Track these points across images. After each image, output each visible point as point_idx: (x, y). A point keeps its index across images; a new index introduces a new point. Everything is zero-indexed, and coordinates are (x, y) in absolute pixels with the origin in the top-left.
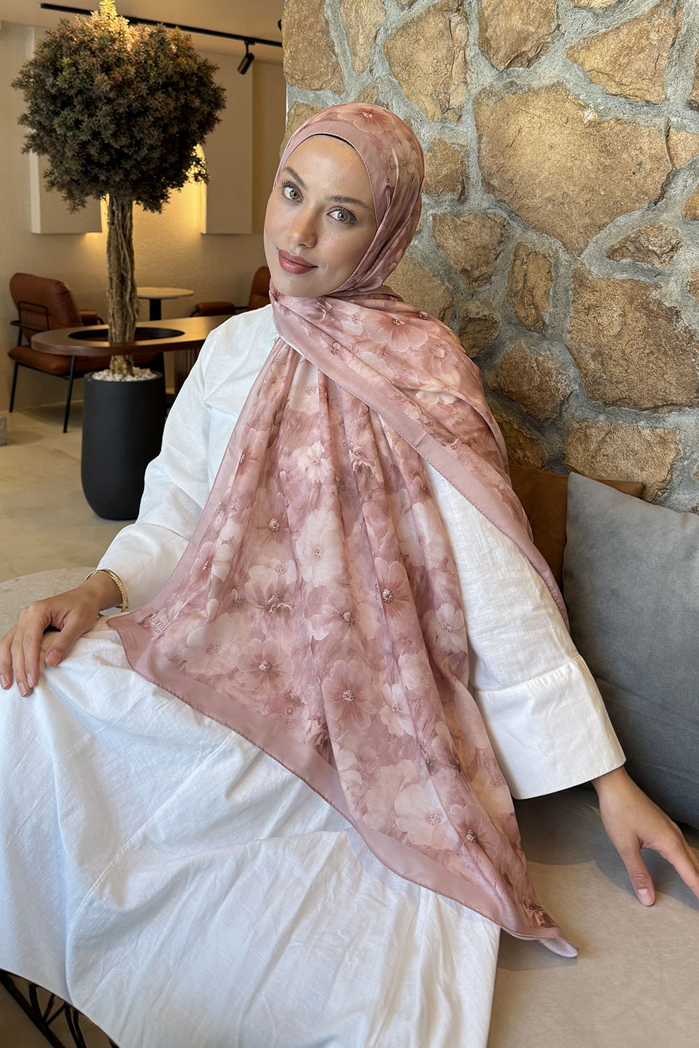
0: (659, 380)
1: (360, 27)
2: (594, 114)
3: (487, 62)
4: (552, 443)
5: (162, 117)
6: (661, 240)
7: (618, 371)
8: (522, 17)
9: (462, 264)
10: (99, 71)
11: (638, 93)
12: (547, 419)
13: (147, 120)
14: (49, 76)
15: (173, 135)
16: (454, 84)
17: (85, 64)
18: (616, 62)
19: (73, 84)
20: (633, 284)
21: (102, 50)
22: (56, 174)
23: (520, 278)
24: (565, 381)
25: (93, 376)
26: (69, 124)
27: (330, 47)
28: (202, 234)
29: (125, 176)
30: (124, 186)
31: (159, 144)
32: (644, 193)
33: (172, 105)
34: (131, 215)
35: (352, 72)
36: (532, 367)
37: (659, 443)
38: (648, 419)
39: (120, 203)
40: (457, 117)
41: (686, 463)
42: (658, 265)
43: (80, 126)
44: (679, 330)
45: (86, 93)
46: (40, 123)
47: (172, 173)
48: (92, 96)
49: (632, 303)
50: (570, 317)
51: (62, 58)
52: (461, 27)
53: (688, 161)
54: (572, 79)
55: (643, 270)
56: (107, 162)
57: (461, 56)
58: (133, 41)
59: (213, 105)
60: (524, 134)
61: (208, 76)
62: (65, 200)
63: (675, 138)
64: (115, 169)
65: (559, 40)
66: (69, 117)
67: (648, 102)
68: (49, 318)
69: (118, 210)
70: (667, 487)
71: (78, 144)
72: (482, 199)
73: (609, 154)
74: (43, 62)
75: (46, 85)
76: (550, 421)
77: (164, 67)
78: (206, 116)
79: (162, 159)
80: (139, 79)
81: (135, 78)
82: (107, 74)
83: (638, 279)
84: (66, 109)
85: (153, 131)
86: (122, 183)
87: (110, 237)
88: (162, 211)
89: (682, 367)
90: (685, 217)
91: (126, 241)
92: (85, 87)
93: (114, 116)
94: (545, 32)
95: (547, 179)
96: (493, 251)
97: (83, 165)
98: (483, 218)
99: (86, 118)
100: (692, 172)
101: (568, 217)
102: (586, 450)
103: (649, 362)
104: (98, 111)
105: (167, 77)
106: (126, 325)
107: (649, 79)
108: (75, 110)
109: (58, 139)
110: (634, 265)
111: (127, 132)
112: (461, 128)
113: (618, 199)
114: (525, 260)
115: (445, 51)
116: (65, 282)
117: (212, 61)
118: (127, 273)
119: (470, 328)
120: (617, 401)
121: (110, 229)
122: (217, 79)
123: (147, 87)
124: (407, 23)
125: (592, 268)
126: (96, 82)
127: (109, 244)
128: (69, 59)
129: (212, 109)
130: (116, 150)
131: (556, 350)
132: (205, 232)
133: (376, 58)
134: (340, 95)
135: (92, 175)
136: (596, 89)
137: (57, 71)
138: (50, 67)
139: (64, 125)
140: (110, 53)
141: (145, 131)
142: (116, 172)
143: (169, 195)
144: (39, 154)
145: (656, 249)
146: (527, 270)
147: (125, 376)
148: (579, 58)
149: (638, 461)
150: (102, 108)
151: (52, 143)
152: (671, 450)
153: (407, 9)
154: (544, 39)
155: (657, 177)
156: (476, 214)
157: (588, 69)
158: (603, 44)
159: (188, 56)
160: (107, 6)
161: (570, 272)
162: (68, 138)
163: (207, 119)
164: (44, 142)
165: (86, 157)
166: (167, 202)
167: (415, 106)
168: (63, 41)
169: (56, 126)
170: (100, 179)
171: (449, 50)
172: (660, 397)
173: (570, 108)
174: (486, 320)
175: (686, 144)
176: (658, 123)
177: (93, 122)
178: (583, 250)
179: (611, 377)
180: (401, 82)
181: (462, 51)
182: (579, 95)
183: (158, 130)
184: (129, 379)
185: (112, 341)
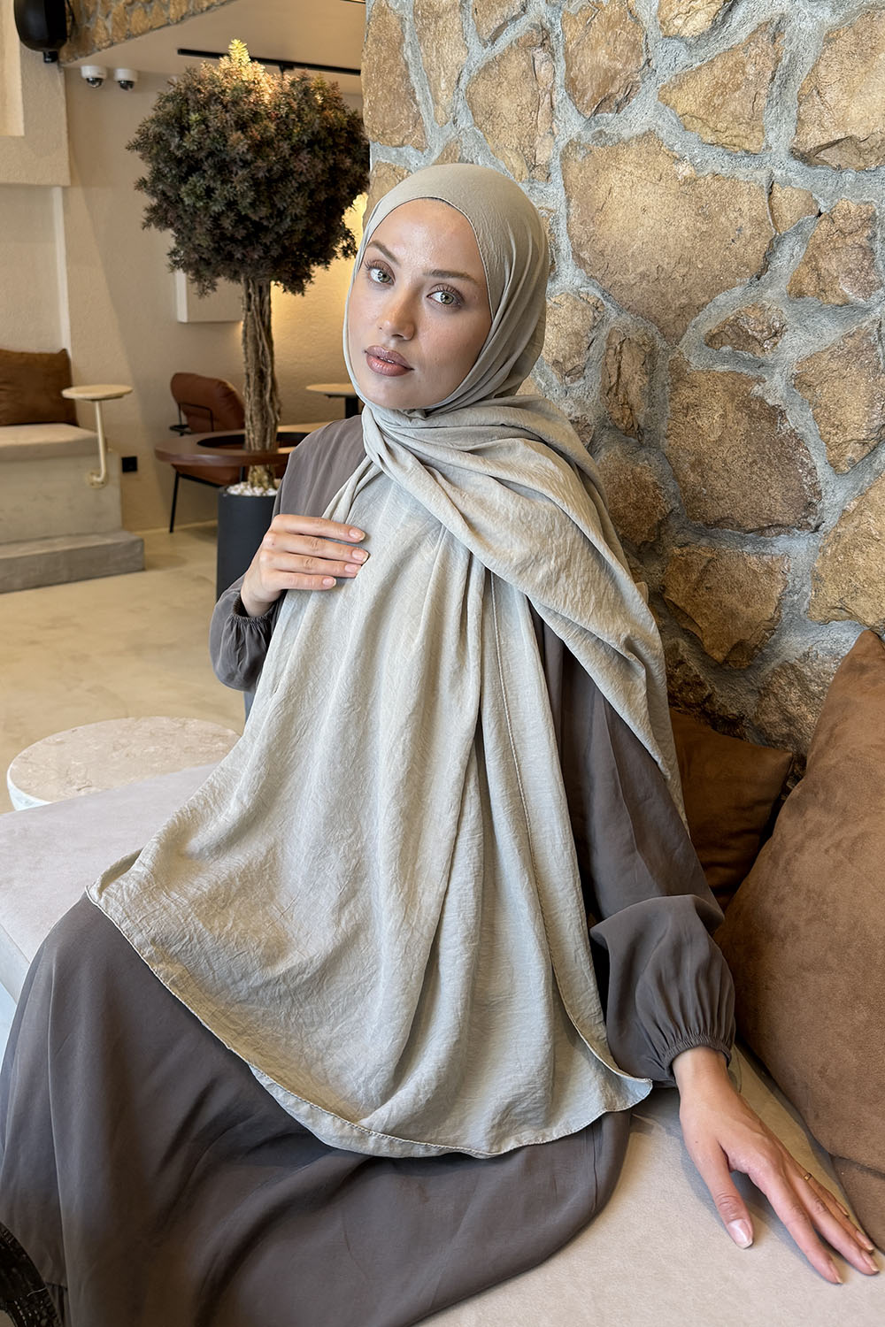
0: (763, 495)
1: (442, 69)
2: (692, 168)
3: (574, 108)
4: (651, 572)
5: (308, 182)
6: (763, 323)
7: (719, 485)
8: (609, 51)
9: (554, 354)
10: (234, 128)
11: (736, 141)
12: (645, 543)
13: (290, 186)
14: (174, 136)
15: (320, 202)
16: (540, 136)
17: (216, 121)
18: (709, 104)
19: (202, 145)
20: (735, 377)
21: (235, 103)
22: (183, 252)
23: (614, 372)
24: (664, 496)
25: (228, 490)
26: (199, 192)
27: (410, 94)
29: (265, 253)
30: (264, 264)
31: (304, 213)
32: (745, 265)
33: (319, 167)
34: (269, 301)
35: (435, 124)
36: (628, 480)
37: (766, 573)
38: (754, 543)
39: (256, 285)
40: (545, 176)
41: (796, 598)
42: (759, 354)
43: (213, 195)
44: (784, 433)
45: (218, 156)
46: (161, 192)
47: (318, 246)
48: (225, 159)
49: (733, 401)
50: (668, 419)
51: (188, 114)
52: (547, 66)
53: (794, 224)
54: (666, 127)
55: (745, 360)
56: (242, 237)
57: (547, 100)
58: (270, 92)
60: (615, 194)
61: (358, 130)
62: (191, 283)
63: (779, 195)
64: (253, 245)
65: (650, 78)
67: (747, 151)
68: (214, 423)
69: (254, 293)
70: (776, 627)
71: (210, 216)
72: (574, 275)
73: (708, 217)
74: (167, 120)
75: (170, 146)
76: (648, 545)
77: (309, 122)
78: (358, 177)
79: (308, 232)
80: (280, 137)
81: (276, 136)
82: (243, 132)
83: (739, 372)
84: (194, 175)
85: (297, 198)
86: (262, 261)
87: (246, 325)
89: (788, 479)
90: (790, 294)
91: (264, 331)
92: (216, 148)
93: (252, 181)
94: (634, 69)
95: (640, 250)
96: (586, 339)
97: (215, 241)
98: (575, 299)
99: (218, 184)
100: (799, 237)
101: (663, 295)
102: (687, 581)
103: (752, 473)
104: (232, 176)
105: (313, 133)
106: (266, 429)
107: (747, 123)
108: (206, 176)
109: (186, 211)
110: (734, 354)
111: (269, 201)
112: (551, 189)
113: (717, 273)
114: (618, 348)
115: (529, 95)
116: (226, 380)
118: (266, 367)
120: (719, 521)
121: (246, 316)
123: (289, 146)
124: (490, 62)
125: (691, 359)
126: (229, 143)
127: (245, 333)
128: (197, 115)
130: (254, 223)
131: (654, 459)
133: (460, 106)
134: (422, 152)
135: (226, 253)
136: (691, 136)
137: (183, 129)
138: (176, 125)
139: (193, 193)
140: (246, 107)
141: (287, 197)
142: (254, 249)
143: (314, 274)
144: (162, 229)
145: (756, 334)
146: (620, 362)
147: (264, 489)
148: (671, 99)
149: (743, 596)
150: (237, 174)
151: (178, 216)
152: (778, 582)
153: (490, 45)
154: (633, 77)
155: (759, 245)
156: (568, 294)
157: (681, 113)
158: (697, 81)
159: (336, 108)
160: (239, 50)
161: (667, 363)
162: (198, 209)
163: (358, 182)
164: (169, 215)
165: (219, 231)
166: (311, 282)
167: (501, 163)
168: (189, 94)
169: (183, 195)
170: (236, 257)
171: (532, 95)
172: (764, 517)
173: (664, 163)
174: (578, 422)
175: (789, 203)
176: (759, 178)
177: (227, 190)
178: (682, 337)
179: (712, 493)
180: (486, 134)
181: (548, 96)
182: (673, 146)
183: (303, 196)
184: (271, 493)
185: (250, 449)
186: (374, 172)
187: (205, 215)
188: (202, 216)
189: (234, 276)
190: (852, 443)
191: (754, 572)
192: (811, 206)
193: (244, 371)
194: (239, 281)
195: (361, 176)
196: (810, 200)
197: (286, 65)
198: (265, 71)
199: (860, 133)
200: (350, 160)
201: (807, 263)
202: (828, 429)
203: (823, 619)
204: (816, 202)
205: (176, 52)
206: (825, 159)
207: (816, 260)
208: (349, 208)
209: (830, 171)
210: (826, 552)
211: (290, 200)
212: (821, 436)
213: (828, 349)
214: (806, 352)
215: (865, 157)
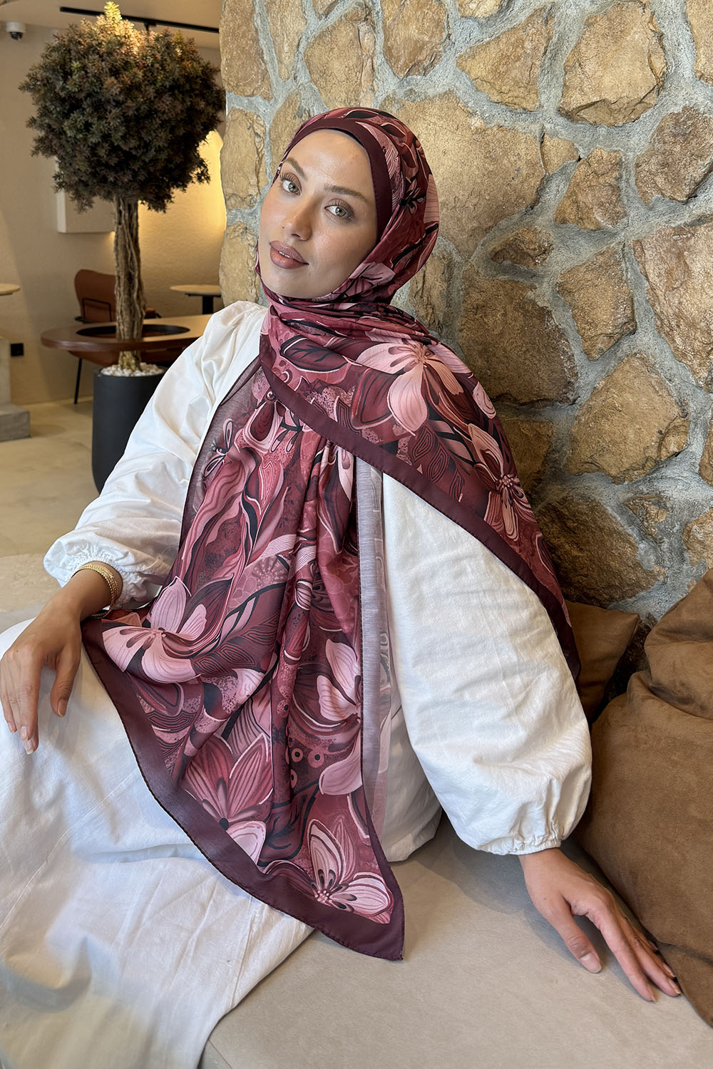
0: (534, 377)
1: (285, 35)
2: (482, 121)
3: (391, 70)
5: (170, 119)
6: (535, 243)
7: (501, 368)
8: (418, 26)
10: (108, 74)
11: (516, 101)
13: (154, 123)
14: (58, 80)
15: (179, 136)
16: (363, 92)
17: (94, 67)
18: (496, 71)
19: (82, 88)
20: (513, 285)
21: (110, 53)
22: (65, 175)
23: (420, 278)
25: (102, 371)
26: (79, 126)
27: (259, 55)
29: (133, 177)
30: (132, 186)
31: (166, 145)
32: (522, 197)
33: (179, 108)
34: (137, 216)
35: (279, 79)
38: (526, 413)
39: (126, 202)
41: (557, 455)
42: (532, 267)
43: (91, 129)
44: (550, 328)
45: (95, 96)
46: (49, 126)
47: (177, 174)
49: (512, 303)
50: (462, 316)
51: (70, 62)
52: (369, 36)
53: (560, 166)
54: (461, 87)
55: (521, 272)
56: (115, 164)
57: (369, 64)
58: (138, 45)
59: (216, 107)
61: (210, 78)
62: (72, 201)
63: (548, 143)
64: (124, 171)
65: (450, 49)
66: (79, 120)
67: (524, 109)
69: (124, 210)
70: (542, 478)
71: (88, 146)
73: (495, 160)
74: (53, 66)
75: (56, 88)
77: (171, 71)
78: (210, 117)
79: (169, 160)
80: (147, 82)
81: (143, 81)
82: (116, 78)
83: (517, 280)
84: (75, 112)
85: (160, 133)
86: (130, 183)
87: (117, 236)
88: (169, 211)
89: (553, 363)
90: (556, 220)
91: (132, 239)
92: (94, 91)
93: (124, 118)
94: (438, 42)
97: (90, 166)
99: (95, 122)
100: (563, 177)
101: (459, 219)
103: (525, 359)
104: (107, 113)
105: (174, 79)
106: (134, 322)
107: (525, 87)
108: (85, 113)
109: (68, 141)
111: (137, 134)
113: (500, 203)
115: (355, 59)
118: (134, 271)
120: (500, 396)
121: (117, 228)
124: (324, 32)
125: (480, 269)
126: (105, 86)
127: (117, 243)
128: (78, 63)
129: (215, 110)
130: (125, 152)
133: (299, 66)
134: (269, 101)
135: (101, 176)
136: (482, 96)
137: (67, 74)
138: (60, 71)
139: (74, 127)
140: (118, 57)
141: (152, 132)
142: (125, 174)
143: (173, 195)
146: (425, 272)
147: (133, 371)
148: (467, 66)
150: (110, 112)
151: (61, 145)
152: (544, 443)
153: (323, 18)
154: (436, 49)
155: (533, 182)
157: (474, 78)
158: (486, 53)
159: (192, 59)
160: (112, 10)
161: (462, 273)
162: (79, 140)
163: (210, 121)
164: (53, 144)
165: (96, 159)
166: (171, 202)
168: (72, 45)
169: (64, 129)
170: (109, 180)
171: (359, 58)
172: (535, 393)
173: (460, 116)
175: (557, 150)
176: (534, 130)
177: (103, 126)
178: (473, 253)
179: (495, 374)
180: (321, 90)
181: (370, 60)
182: (467, 103)
183: (166, 130)
184: (138, 374)
185: (121, 338)
186: (230, 116)
187: (84, 145)
188: (82, 146)
189: (108, 196)
190: (601, 336)
191: (527, 435)
192: (573, 153)
193: (116, 274)
194: (112, 200)
195: (213, 116)
196: (572, 148)
197: (149, 23)
198: (134, 28)
199: (611, 97)
200: (204, 103)
201: (569, 197)
202: (583, 325)
203: (578, 471)
204: (577, 150)
205: (58, 9)
206: (584, 116)
207: (576, 195)
208: (203, 141)
209: (588, 126)
210: (580, 420)
211: (154, 134)
212: (578, 331)
213: (584, 264)
214: (568, 266)
215: (615, 115)
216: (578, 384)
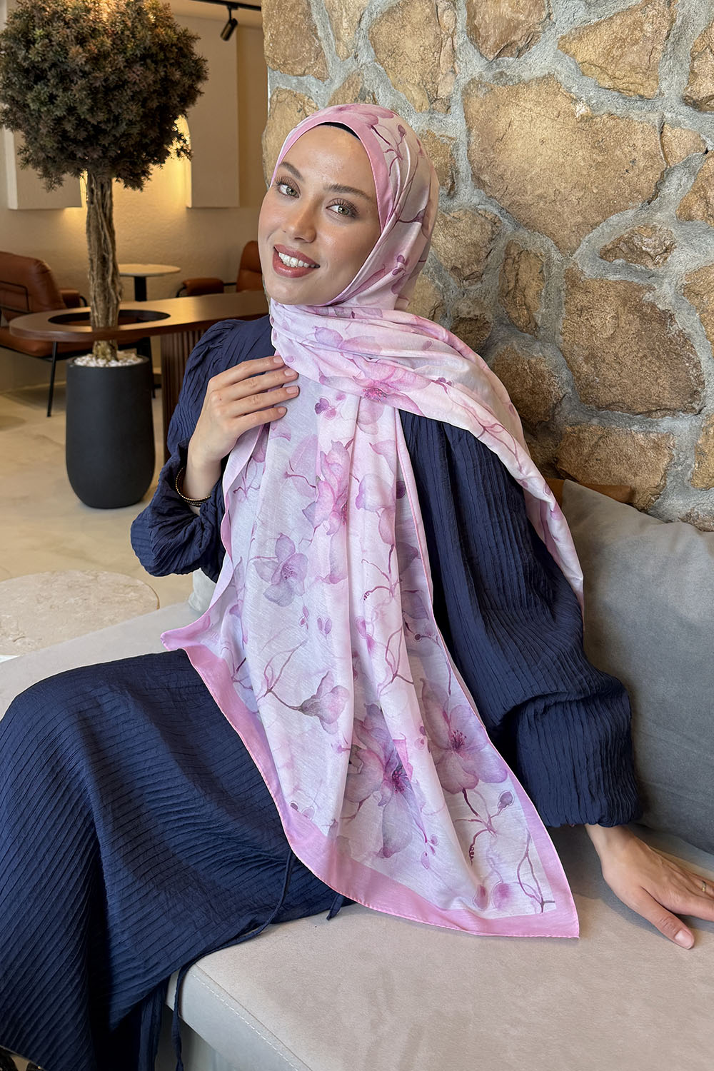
0: (653, 385)
1: (344, 10)
2: (587, 108)
3: (476, 51)
4: (544, 446)
5: (141, 91)
6: (655, 240)
7: (611, 375)
8: (512, 4)
9: (453, 261)
10: (74, 43)
11: (631, 87)
12: (540, 422)
13: (125, 94)
14: (21, 49)
15: (152, 109)
16: (442, 74)
17: (58, 35)
18: (608, 54)
19: (46, 57)
20: (626, 285)
21: (76, 20)
22: (31, 151)
23: (512, 277)
24: (558, 384)
25: (76, 361)
26: (43, 99)
27: (311, 30)
28: (188, 208)
29: (103, 153)
30: (103, 163)
31: (138, 119)
32: (637, 191)
33: (151, 78)
34: (111, 195)
35: (336, 58)
36: (525, 370)
37: (653, 448)
38: (641, 423)
39: (99, 181)
40: (445, 108)
41: (679, 468)
42: (651, 267)
43: (55, 101)
44: (673, 333)
45: (60, 67)
46: (13, 98)
47: (152, 148)
48: (66, 70)
49: (626, 305)
50: (563, 318)
51: (34, 29)
52: (449, 13)
53: (683, 159)
54: (564, 71)
55: (636, 271)
56: (84, 139)
57: (449, 43)
58: (109, 10)
59: (194, 77)
60: (514, 127)
61: (188, 46)
62: (40, 178)
63: (669, 134)
64: (93, 146)
65: (550, 29)
67: (641, 96)
68: (29, 298)
69: (97, 188)
70: (661, 493)
71: (53, 120)
72: (473, 195)
73: (602, 150)
74: (14, 34)
75: (18, 58)
76: (544, 424)
77: (142, 39)
78: (187, 89)
79: (143, 134)
80: (116, 51)
81: (112, 50)
82: (82, 46)
83: (631, 281)
84: (39, 83)
85: (132, 105)
86: (101, 160)
87: (89, 216)
88: (144, 189)
89: (676, 371)
90: (679, 217)
91: (106, 221)
92: (59, 60)
93: (90, 90)
94: (536, 21)
95: (538, 175)
96: (484, 249)
97: (59, 142)
98: (473, 215)
99: (60, 94)
100: (687, 170)
101: (560, 214)
102: (579, 454)
103: (642, 365)
104: (72, 84)
105: (145, 48)
106: (109, 308)
107: (643, 73)
108: (49, 84)
109: (32, 115)
110: (626, 266)
111: (105, 107)
112: (450, 120)
113: (611, 197)
114: (517, 258)
115: (432, 38)
116: (44, 261)
117: (193, 31)
118: (108, 254)
119: (462, 327)
120: (610, 405)
121: (89, 208)
122: (198, 49)
123: (124, 59)
124: (393, 7)
125: (585, 269)
126: (70, 55)
127: (88, 223)
128: (41, 30)
129: (193, 81)
130: (93, 126)
131: (549, 351)
132: (190, 206)
133: (361, 43)
134: (323, 81)
135: (69, 152)
136: (589, 81)
137: (29, 43)
138: (22, 39)
139: (37, 99)
140: (85, 24)
141: (124, 106)
142: (94, 149)
143: (151, 172)
144: (12, 130)
145: (649, 250)
146: (518, 270)
147: (109, 361)
148: (571, 49)
149: (631, 467)
150: (77, 82)
151: (25, 119)
152: (664, 455)
154: (534, 28)
155: (651, 176)
156: (466, 210)
157: (580, 61)
158: (596, 34)
159: (167, 26)
161: (562, 272)
162: (43, 113)
163: (188, 92)
164: (17, 117)
165: (62, 133)
166: (149, 179)
167: (402, 95)
168: (35, 11)
169: (29, 101)
170: (78, 156)
171: (436, 37)
172: (653, 402)
173: (562, 102)
174: (477, 320)
175: (680, 141)
176: (652, 119)
177: (68, 97)
178: (575, 250)
179: (604, 381)
180: (387, 69)
181: (450, 39)
182: (570, 88)
183: (137, 104)
184: (114, 364)
185: (95, 326)
187: (48, 119)
188: (46, 119)
189: (78, 172)
191: (642, 447)
192: (699, 145)
193: (88, 256)
196: (698, 140)
200: (179, 73)
201: (695, 192)
203: (704, 486)
204: (704, 142)
207: (704, 190)
208: (181, 115)
212: (707, 337)
214: (693, 266)
216: (705, 393)
